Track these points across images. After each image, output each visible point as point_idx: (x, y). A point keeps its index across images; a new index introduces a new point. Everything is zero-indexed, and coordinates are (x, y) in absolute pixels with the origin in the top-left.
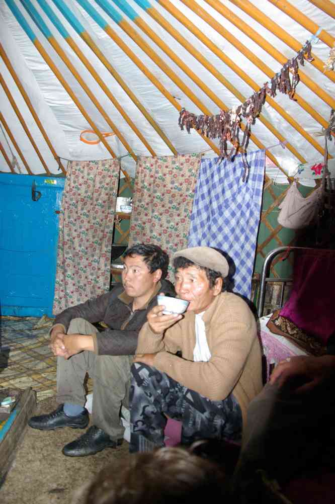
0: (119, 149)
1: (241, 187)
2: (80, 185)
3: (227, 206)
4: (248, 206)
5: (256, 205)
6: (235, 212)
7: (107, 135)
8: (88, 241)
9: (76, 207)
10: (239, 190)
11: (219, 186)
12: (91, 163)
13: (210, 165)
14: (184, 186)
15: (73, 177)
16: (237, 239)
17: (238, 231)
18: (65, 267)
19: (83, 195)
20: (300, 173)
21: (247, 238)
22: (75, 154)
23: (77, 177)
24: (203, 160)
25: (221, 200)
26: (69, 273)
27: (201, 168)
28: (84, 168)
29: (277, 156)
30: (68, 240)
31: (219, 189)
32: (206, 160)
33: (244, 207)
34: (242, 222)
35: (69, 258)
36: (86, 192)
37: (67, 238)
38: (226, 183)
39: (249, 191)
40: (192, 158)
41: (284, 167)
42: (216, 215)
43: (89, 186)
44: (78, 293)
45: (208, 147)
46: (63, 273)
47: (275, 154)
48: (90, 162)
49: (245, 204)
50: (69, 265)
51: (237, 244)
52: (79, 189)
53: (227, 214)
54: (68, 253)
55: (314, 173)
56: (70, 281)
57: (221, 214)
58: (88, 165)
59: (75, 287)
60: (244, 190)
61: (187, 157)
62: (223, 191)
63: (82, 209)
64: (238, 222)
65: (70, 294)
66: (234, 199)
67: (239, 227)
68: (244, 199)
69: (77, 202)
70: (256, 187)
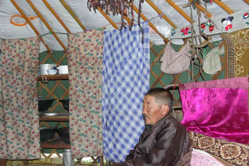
0: (42, 29)
1: (134, 48)
2: (14, 57)
3: (126, 63)
4: (141, 60)
5: (146, 59)
6: (132, 66)
7: (32, 19)
8: (23, 98)
9: (12, 74)
10: (134, 51)
11: (119, 49)
12: (21, 41)
13: (111, 35)
14: (95, 52)
15: (7, 52)
16: (136, 84)
17: (136, 79)
18: (5, 120)
19: (17, 64)
20: (173, 35)
21: (143, 83)
22: (7, 35)
23: (10, 51)
24: (105, 32)
25: (121, 59)
26: (9, 124)
27: (104, 38)
28: (15, 44)
29: (156, 25)
30: (7, 99)
31: (119, 52)
32: (107, 32)
33: (138, 62)
34: (138, 72)
35: (8, 113)
36: (19, 62)
37: (5, 98)
38: (123, 47)
39: (141, 50)
40: (97, 32)
41: (162, 32)
42: (119, 69)
43: (21, 58)
44: (18, 139)
45: (108, 22)
46: (4, 125)
47: (155, 24)
48: (20, 39)
49: (139, 59)
50: (8, 119)
51: (136, 87)
52: (13, 60)
53: (126, 68)
54: (7, 109)
55: (183, 34)
56: (10, 130)
57: (122, 68)
58: (19, 42)
59: (14, 135)
60: (137, 50)
61: (94, 32)
62: (122, 53)
63: (17, 75)
64: (135, 73)
65: (11, 141)
66: (130, 57)
67: (136, 76)
68: (137, 56)
69: (13, 70)
70: (145, 47)
